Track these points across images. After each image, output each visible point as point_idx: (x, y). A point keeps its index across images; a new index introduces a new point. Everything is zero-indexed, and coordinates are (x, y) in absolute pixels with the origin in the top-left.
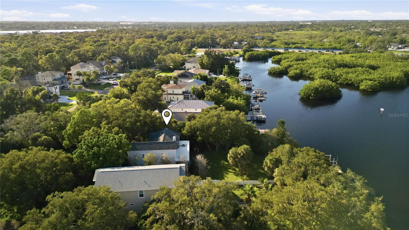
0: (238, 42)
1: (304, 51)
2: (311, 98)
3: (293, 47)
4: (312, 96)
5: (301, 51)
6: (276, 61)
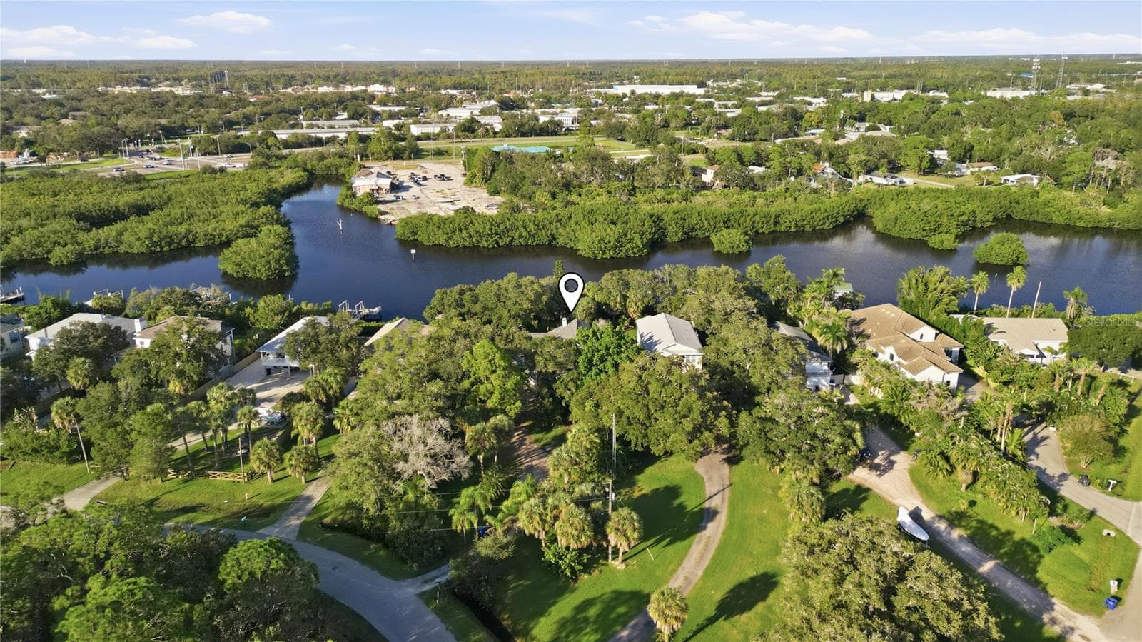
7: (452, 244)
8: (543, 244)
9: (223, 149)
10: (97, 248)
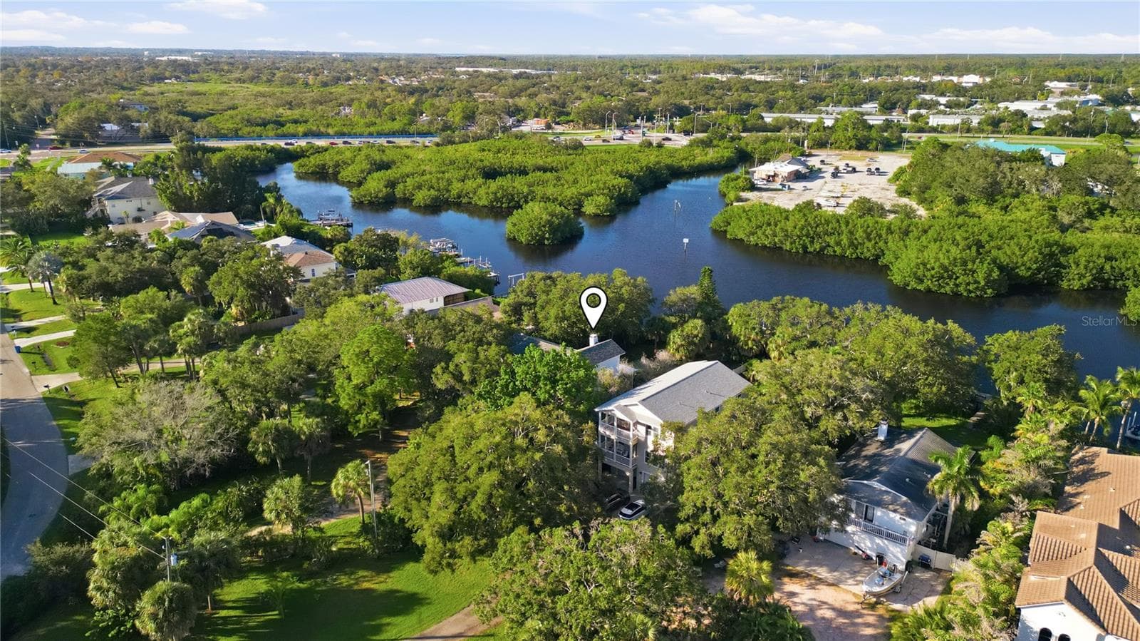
0: (118, 124)
1: (356, 142)
2: (546, 242)
3: (301, 134)
4: (548, 239)
5: (350, 143)
6: (312, 173)
7: (753, 240)
8: (867, 259)
9: (699, 128)
10: (459, 197)
